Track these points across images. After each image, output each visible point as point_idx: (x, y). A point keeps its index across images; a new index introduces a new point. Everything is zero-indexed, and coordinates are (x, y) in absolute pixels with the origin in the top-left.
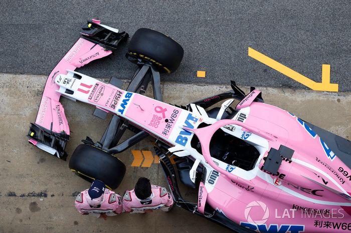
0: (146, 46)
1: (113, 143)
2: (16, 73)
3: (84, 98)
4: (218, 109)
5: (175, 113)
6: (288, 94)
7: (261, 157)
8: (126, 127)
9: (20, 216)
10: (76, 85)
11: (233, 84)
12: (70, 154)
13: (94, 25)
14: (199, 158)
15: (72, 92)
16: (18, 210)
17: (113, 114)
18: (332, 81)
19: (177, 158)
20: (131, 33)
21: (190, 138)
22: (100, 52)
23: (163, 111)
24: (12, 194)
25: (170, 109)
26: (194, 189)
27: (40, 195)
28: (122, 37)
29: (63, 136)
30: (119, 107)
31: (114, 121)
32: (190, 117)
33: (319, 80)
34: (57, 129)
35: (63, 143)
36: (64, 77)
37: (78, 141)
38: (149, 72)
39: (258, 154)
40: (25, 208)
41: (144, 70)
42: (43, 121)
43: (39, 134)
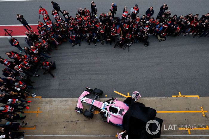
0: (96, 91)
1: (91, 110)
2: (73, 98)
3: (85, 102)
4: (110, 102)
5: (102, 104)
6: (122, 98)
7: (118, 111)
8: (93, 107)
9: (74, 125)
10: (84, 99)
11: (112, 97)
12: (83, 113)
13: (87, 88)
14: (107, 112)
15: (83, 101)
16: (73, 124)
17: (91, 104)
18: (129, 96)
19: (103, 112)
20: (94, 89)
21: (105, 108)
22: (88, 93)
23: (100, 103)
24: (72, 121)
25: (101, 103)
26: (106, 118)
27: (78, 121)
28: (92, 90)
29: (82, 109)
30: (92, 103)
31: (91, 105)
32: (105, 104)
33: (127, 96)
34: (81, 108)
35: (82, 110)
36: (82, 98)
37: (85, 110)
38: (97, 96)
39: (118, 110)
40: (75, 124)
41: (96, 96)
42: (78, 106)
43: (77, 109)
